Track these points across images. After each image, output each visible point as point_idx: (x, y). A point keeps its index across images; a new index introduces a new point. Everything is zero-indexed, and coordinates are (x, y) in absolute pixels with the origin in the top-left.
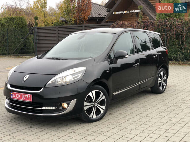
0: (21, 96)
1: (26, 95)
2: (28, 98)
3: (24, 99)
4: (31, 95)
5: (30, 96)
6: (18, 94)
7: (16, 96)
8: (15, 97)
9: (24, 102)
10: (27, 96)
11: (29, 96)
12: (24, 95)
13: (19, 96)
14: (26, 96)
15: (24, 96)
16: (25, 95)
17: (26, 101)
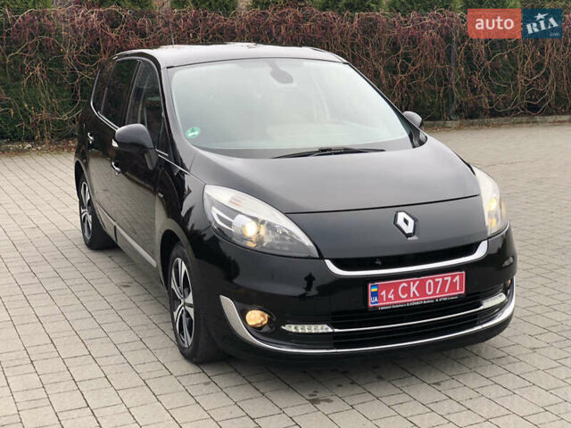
0: (421, 289)
1: (443, 277)
2: (453, 285)
3: (434, 293)
4: (461, 276)
5: (458, 278)
6: (408, 283)
7: (396, 293)
8: (392, 297)
9: (435, 302)
10: (449, 279)
11: (453, 277)
12: (433, 279)
13: (413, 289)
14: (445, 282)
15: (436, 284)
16: (440, 280)
17: (444, 297)
